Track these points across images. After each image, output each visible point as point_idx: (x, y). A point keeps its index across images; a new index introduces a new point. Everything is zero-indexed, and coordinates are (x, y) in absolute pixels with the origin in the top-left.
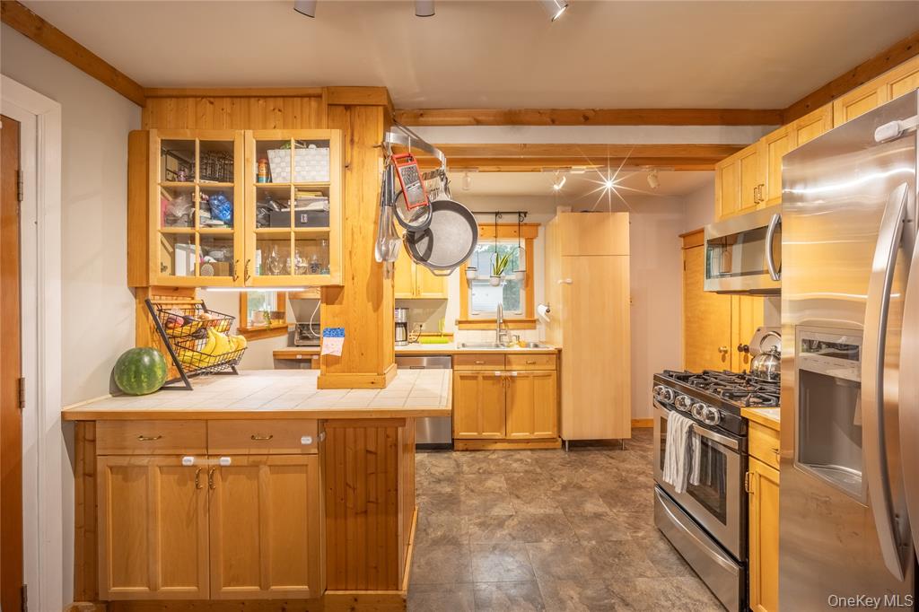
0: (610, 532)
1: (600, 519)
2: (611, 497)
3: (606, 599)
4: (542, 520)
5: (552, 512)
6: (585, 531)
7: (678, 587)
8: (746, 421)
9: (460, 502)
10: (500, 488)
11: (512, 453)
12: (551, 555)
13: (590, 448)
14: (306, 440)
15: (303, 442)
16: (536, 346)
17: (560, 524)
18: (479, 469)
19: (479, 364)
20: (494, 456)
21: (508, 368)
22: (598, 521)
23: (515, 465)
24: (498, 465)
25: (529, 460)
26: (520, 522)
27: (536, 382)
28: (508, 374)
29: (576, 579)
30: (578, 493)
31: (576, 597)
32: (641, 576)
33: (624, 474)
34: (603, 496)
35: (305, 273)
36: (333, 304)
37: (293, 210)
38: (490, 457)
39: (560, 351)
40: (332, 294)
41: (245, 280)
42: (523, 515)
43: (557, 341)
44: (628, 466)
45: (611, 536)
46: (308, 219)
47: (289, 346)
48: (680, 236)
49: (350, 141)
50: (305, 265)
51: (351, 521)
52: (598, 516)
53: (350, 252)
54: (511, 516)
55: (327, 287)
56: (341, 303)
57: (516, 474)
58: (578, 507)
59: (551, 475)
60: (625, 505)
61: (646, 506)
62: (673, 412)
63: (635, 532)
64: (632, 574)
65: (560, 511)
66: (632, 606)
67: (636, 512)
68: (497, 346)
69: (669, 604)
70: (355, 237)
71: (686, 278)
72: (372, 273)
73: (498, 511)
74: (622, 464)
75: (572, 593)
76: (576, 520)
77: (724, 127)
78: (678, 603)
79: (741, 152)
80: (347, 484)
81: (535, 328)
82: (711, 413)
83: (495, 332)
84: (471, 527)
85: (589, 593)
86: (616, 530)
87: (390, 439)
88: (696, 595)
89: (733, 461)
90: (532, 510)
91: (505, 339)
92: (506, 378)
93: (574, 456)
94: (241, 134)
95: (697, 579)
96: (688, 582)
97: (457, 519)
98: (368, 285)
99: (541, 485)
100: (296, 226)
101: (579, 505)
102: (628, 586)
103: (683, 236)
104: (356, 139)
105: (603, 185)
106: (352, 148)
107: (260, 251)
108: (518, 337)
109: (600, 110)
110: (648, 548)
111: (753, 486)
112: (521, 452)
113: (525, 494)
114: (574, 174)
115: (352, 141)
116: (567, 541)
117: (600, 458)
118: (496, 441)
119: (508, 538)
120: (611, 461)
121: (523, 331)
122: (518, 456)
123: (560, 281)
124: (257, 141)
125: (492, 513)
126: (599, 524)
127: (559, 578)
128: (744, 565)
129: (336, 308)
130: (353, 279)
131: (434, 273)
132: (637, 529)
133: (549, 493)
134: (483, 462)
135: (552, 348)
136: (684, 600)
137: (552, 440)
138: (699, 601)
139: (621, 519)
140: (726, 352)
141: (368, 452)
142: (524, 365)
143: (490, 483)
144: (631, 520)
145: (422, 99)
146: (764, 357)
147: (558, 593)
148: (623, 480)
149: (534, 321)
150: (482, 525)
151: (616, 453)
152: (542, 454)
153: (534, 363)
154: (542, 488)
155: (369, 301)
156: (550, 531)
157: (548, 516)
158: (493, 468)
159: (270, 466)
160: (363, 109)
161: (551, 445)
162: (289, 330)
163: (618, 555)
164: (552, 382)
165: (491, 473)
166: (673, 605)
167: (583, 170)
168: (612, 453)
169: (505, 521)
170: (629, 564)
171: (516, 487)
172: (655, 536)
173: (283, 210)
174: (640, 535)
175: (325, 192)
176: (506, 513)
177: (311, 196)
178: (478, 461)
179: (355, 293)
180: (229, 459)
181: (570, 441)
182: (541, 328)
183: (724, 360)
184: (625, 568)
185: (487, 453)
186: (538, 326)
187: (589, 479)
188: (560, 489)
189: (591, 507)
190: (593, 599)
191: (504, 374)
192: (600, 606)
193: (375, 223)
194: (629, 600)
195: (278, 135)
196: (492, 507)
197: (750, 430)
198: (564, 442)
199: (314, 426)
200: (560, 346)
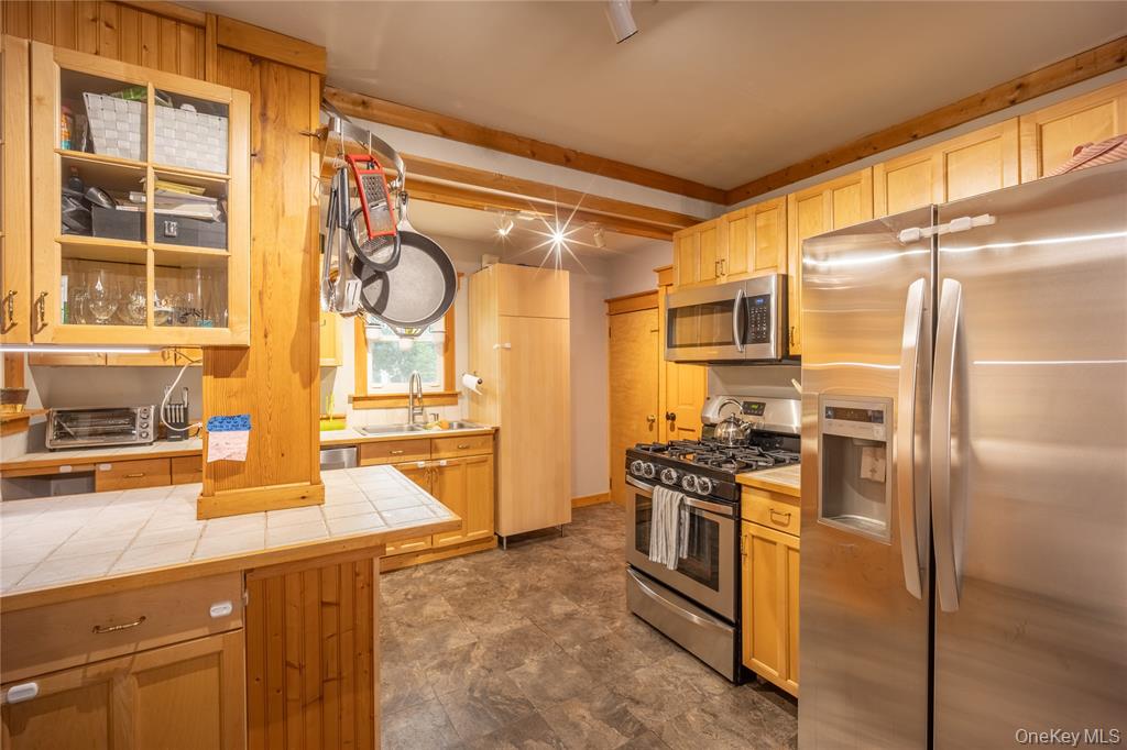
0: (590, 631)
1: (574, 619)
2: (575, 591)
3: (616, 704)
4: (513, 639)
5: (519, 626)
6: (564, 637)
7: (672, 668)
8: (739, 486)
9: (398, 645)
10: (445, 612)
11: (441, 565)
12: (540, 676)
13: (529, 541)
14: (221, 610)
15: (213, 614)
16: (461, 426)
17: (534, 637)
18: (406, 595)
19: (398, 454)
20: (419, 574)
21: (434, 456)
22: (572, 622)
23: (452, 579)
24: (430, 584)
25: (466, 570)
26: (489, 649)
27: (469, 470)
28: (435, 464)
29: (579, 694)
30: (537, 596)
31: (587, 714)
32: (637, 668)
33: (575, 563)
34: (566, 592)
35: (169, 323)
36: (227, 375)
37: (151, 211)
38: (414, 576)
39: (497, 430)
40: (225, 361)
41: (34, 331)
42: (488, 639)
43: (491, 417)
44: (577, 554)
45: (591, 634)
46: (179, 229)
47: (29, 451)
48: (606, 301)
49: (261, 115)
50: (170, 309)
51: (295, 721)
52: (569, 616)
53: (261, 294)
54: (474, 644)
55: (216, 348)
56: (243, 375)
57: (457, 591)
58: (546, 612)
59: (499, 581)
60: (591, 596)
61: (611, 593)
62: (657, 487)
63: (613, 623)
64: (629, 670)
65: (528, 622)
66: (643, 703)
67: (604, 601)
68: (412, 429)
69: (671, 687)
70: (270, 269)
71: (611, 346)
72: (299, 329)
73: (454, 643)
74: (568, 553)
75: (582, 711)
76: (549, 627)
77: (685, 197)
78: (679, 684)
79: (700, 225)
80: (288, 664)
81: (456, 403)
82: (705, 483)
83: (407, 410)
84: (428, 673)
85: (598, 704)
86: (595, 626)
87: (361, 577)
88: (688, 669)
89: (726, 528)
90: (496, 629)
91: (419, 419)
92: (433, 469)
93: (515, 554)
94: (23, 47)
95: (685, 654)
96: (678, 660)
97: (405, 668)
98: (293, 346)
99: (494, 596)
100: (157, 240)
101: (546, 608)
102: (630, 683)
103: (608, 301)
104: (271, 114)
105: (549, 239)
106: (264, 128)
107: (65, 279)
108: (436, 416)
109: (581, 154)
110: (630, 637)
111: (746, 547)
112: (453, 561)
113: (480, 612)
114: (524, 221)
115: (264, 115)
116: (550, 654)
117: (543, 550)
118: (417, 554)
119: (483, 672)
120: (555, 551)
121: (441, 408)
122: (450, 567)
123: (497, 346)
124: (64, 71)
125: (449, 647)
126: (576, 625)
127: (561, 700)
128: (737, 626)
129: (233, 382)
130: (266, 336)
131: (396, 332)
132: (613, 619)
133: (507, 604)
134: (407, 584)
135: (487, 427)
136: (683, 678)
137: (487, 539)
138: (693, 674)
139: (594, 613)
140: (653, 421)
141: (323, 604)
142: (454, 450)
143: (428, 610)
144: (603, 612)
145: (374, 81)
146: (725, 425)
147: (568, 718)
148: (577, 570)
149: (455, 395)
150: (442, 666)
151: (557, 542)
152: (479, 559)
153: (467, 448)
154: (496, 600)
155: (294, 372)
156: (527, 649)
157: (516, 632)
158: (423, 589)
159: (136, 674)
160: (283, 71)
161: (485, 546)
162: (31, 423)
163: (608, 653)
164: (487, 469)
165: (424, 596)
166: (676, 686)
167: (532, 216)
168: (553, 543)
169: (469, 652)
170: (621, 660)
171: (465, 606)
172: (631, 621)
173: (118, 208)
174: (618, 624)
175: (216, 191)
176: (467, 642)
177: (183, 191)
178: (401, 585)
179: (270, 359)
180: (33, 685)
181: (507, 537)
182: (464, 403)
183: (651, 428)
184: (620, 664)
185: (409, 571)
186: (460, 401)
187: (543, 577)
188: (516, 596)
189: (560, 607)
190: (605, 709)
191: (429, 464)
192: (614, 715)
193: (305, 251)
194: (637, 697)
195: (116, 70)
196: (444, 639)
197: (743, 495)
198: (500, 539)
199: (238, 582)
200: (498, 424)
